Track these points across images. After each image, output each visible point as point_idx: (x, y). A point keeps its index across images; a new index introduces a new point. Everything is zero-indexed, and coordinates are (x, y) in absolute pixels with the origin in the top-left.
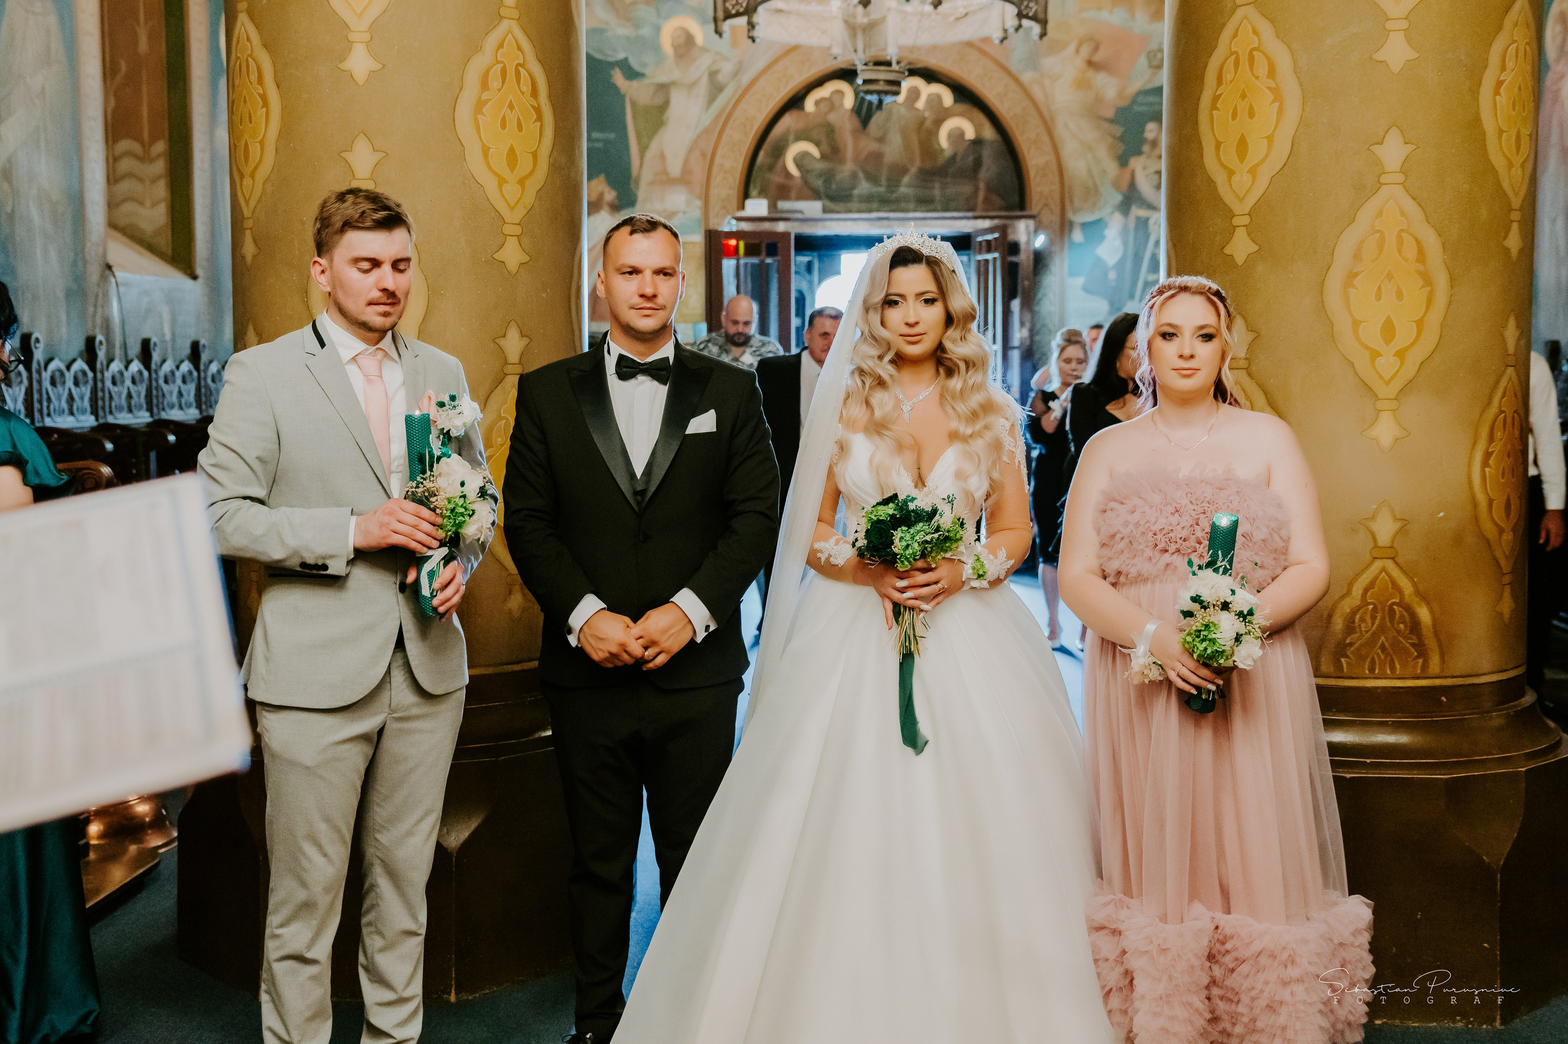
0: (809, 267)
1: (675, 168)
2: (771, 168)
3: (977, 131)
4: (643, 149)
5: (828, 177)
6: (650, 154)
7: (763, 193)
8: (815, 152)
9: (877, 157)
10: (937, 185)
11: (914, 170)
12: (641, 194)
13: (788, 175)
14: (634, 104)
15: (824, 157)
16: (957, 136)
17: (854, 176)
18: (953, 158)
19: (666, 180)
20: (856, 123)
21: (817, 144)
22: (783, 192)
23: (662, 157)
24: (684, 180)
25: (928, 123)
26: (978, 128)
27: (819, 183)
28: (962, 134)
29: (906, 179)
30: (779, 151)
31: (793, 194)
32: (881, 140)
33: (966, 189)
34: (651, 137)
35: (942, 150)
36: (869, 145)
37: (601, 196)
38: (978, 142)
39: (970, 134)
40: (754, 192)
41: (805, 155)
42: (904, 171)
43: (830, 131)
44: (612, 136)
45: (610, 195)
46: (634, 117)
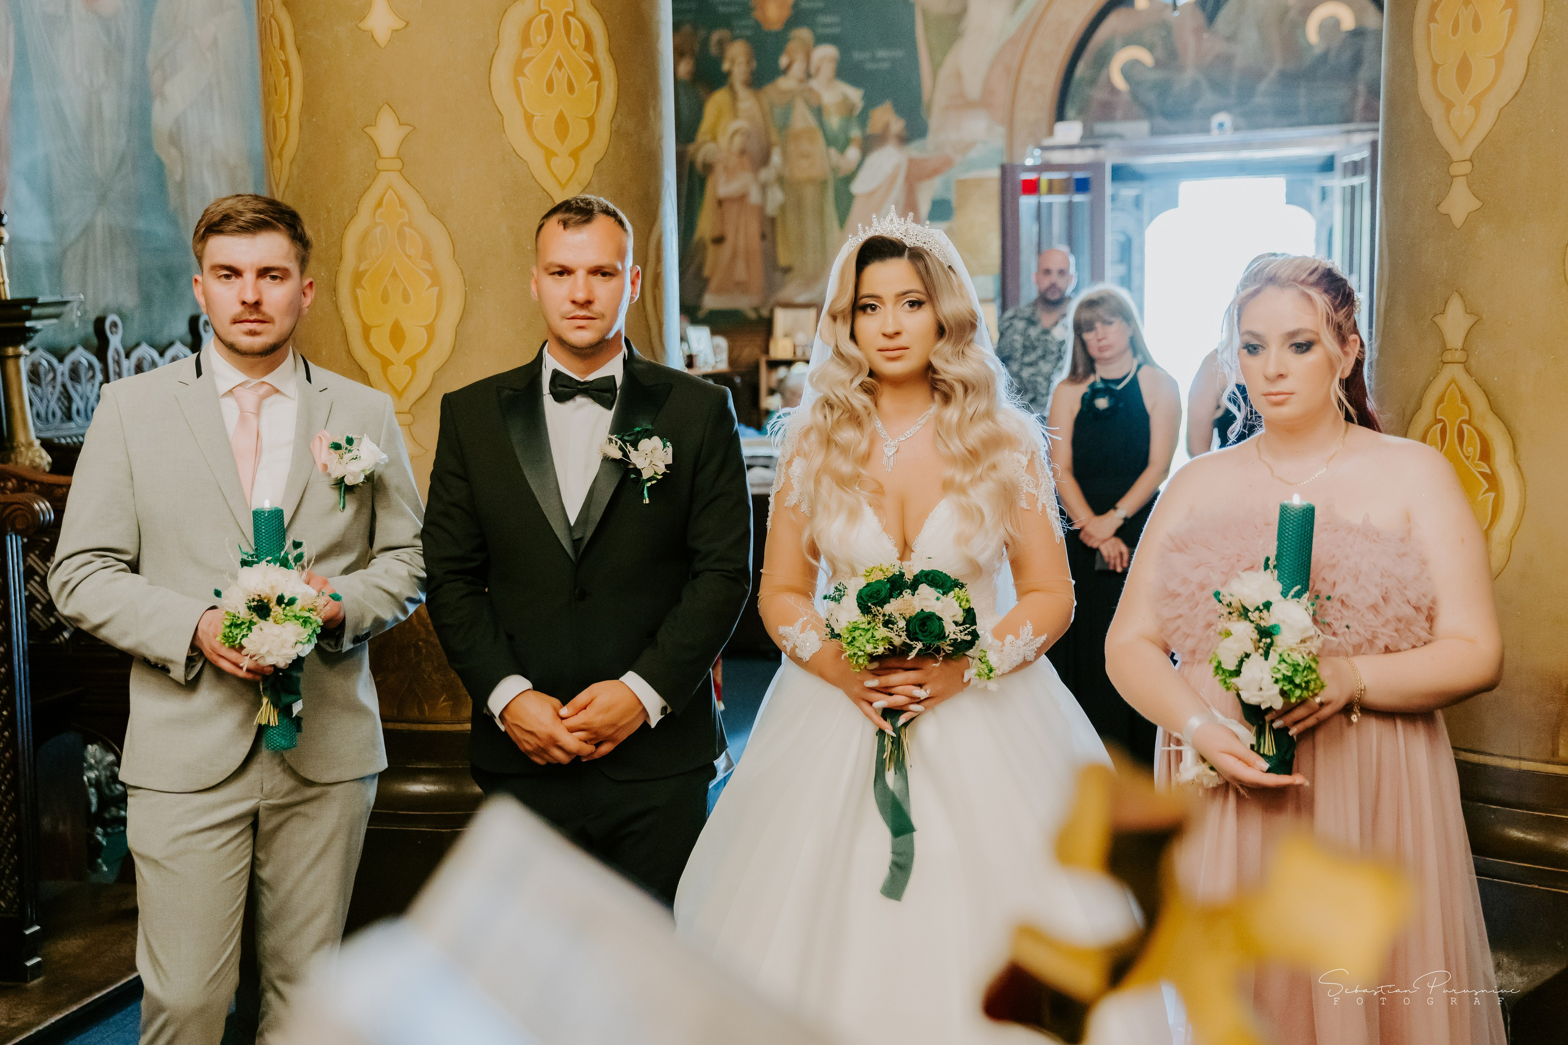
0: (1138, 202)
1: (973, 88)
2: (1093, 82)
3: (1358, 19)
4: (936, 68)
5: (1163, 88)
6: (945, 72)
7: (1082, 113)
8: (1145, 56)
9: (1227, 60)
10: (1303, 91)
11: (1273, 74)
12: (934, 121)
13: (1114, 90)
14: (925, 13)
15: (1158, 64)
16: (1331, 26)
17: (1195, 85)
18: (1324, 58)
19: (963, 104)
20: (1200, 18)
21: (1151, 49)
22: (1107, 111)
23: (958, 76)
24: (984, 103)
25: (1293, 14)
26: (1358, 15)
27: (1151, 97)
28: (1336, 23)
29: (1263, 86)
30: (1103, 60)
31: (1119, 113)
32: (1231, 38)
33: (1341, 94)
34: (944, 53)
35: (1310, 46)
36: (1214, 45)
37: (887, 126)
38: (1358, 33)
39: (1348, 22)
40: (1070, 112)
41: (1135, 63)
42: (1260, 75)
43: (1166, 28)
44: (899, 53)
45: (897, 125)
46: (927, 29)
